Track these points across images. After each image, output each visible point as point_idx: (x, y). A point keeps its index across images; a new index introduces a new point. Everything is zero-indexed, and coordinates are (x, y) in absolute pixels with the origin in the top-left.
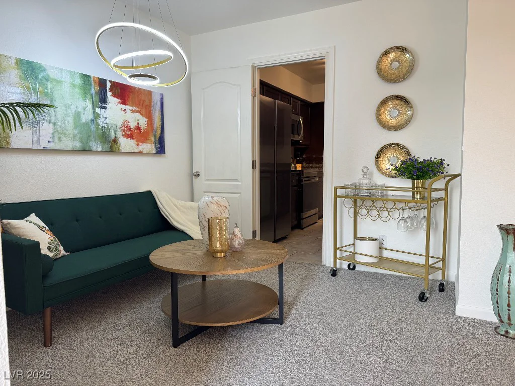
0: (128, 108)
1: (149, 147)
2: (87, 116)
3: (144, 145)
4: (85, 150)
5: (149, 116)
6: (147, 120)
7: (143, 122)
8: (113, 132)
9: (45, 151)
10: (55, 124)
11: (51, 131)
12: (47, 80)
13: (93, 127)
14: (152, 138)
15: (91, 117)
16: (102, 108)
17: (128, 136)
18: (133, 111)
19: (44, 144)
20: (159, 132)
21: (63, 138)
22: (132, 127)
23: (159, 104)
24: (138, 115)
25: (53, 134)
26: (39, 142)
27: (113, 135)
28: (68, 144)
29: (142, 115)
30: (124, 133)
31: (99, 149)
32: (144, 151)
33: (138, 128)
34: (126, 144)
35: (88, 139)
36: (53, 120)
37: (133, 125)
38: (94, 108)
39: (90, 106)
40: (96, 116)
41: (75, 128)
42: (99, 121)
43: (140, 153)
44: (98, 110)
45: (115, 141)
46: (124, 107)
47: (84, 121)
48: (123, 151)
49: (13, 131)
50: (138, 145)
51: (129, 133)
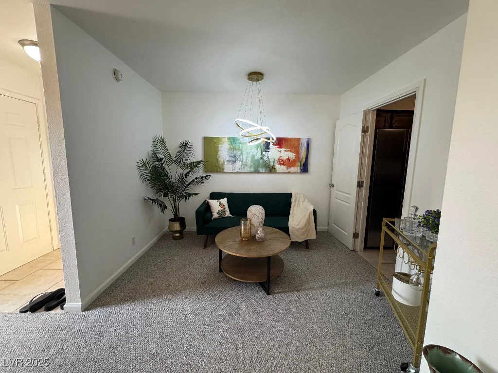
0: (283, 150)
1: (297, 169)
2: (258, 156)
3: (292, 168)
4: (256, 172)
5: (297, 152)
6: (295, 155)
7: (292, 156)
8: (272, 162)
9: (238, 173)
10: (242, 161)
11: (240, 164)
12: (240, 143)
13: (261, 161)
14: (298, 164)
15: (260, 157)
16: (266, 151)
17: (281, 164)
18: (286, 151)
19: (237, 170)
20: (304, 160)
21: (246, 167)
23: (305, 145)
24: (289, 153)
25: (241, 166)
26: (235, 170)
27: (272, 164)
28: (247, 169)
29: (292, 152)
30: (279, 163)
31: (264, 171)
32: (292, 172)
33: (289, 159)
34: (279, 168)
35: (258, 167)
36: (241, 160)
37: (285, 158)
38: (262, 152)
39: (260, 152)
40: (263, 156)
41: (252, 162)
42: (264, 158)
43: (289, 173)
44: (264, 153)
45: (273, 167)
46: (280, 149)
47: (256, 159)
48: (277, 172)
49: (225, 166)
50: (288, 168)
51: (282, 162)
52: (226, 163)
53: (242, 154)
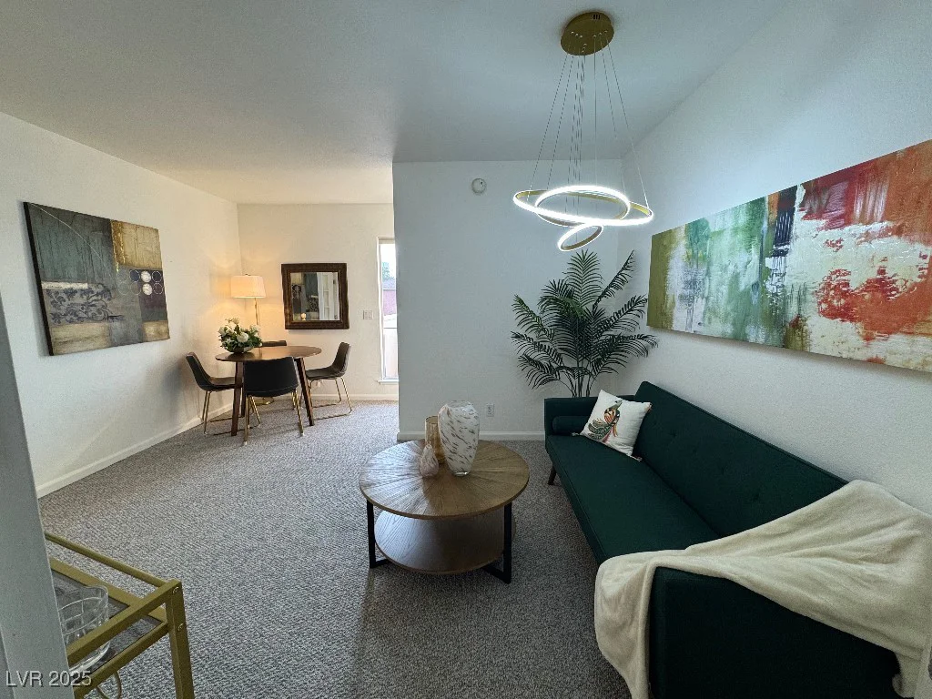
0: (852, 232)
2: (750, 277)
3: (898, 340)
4: (739, 339)
6: (928, 252)
7: (904, 263)
8: (795, 302)
10: (707, 299)
11: (703, 309)
12: (708, 238)
13: (755, 300)
15: (754, 279)
16: (777, 254)
17: (832, 313)
18: (869, 237)
19: (695, 328)
21: (714, 320)
22: (853, 286)
24: (886, 245)
25: (704, 313)
26: (691, 324)
27: (792, 311)
28: (718, 328)
30: (824, 306)
31: (761, 340)
32: (895, 360)
33: (882, 285)
34: (823, 331)
35: (744, 323)
37: (859, 278)
38: (762, 260)
39: (755, 257)
40: (764, 273)
41: (729, 301)
42: (768, 284)
43: (876, 363)
44: (769, 262)
45: (798, 324)
46: (835, 234)
47: (742, 287)
48: (814, 350)
50: (868, 338)
51: (841, 304)
53: (708, 273)
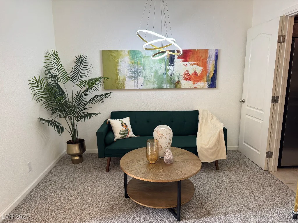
0: (188, 63)
1: (204, 84)
2: (162, 71)
3: (199, 83)
4: (160, 88)
5: (205, 66)
6: (202, 68)
7: (199, 70)
8: (177, 77)
9: (140, 89)
11: (143, 80)
12: (142, 57)
13: (165, 77)
14: (205, 79)
15: (164, 71)
16: (171, 66)
17: (186, 79)
18: (192, 65)
19: (139, 87)
20: (212, 75)
21: (148, 83)
22: (190, 74)
23: (214, 57)
24: (195, 66)
25: (144, 82)
26: (137, 86)
27: (176, 80)
28: (151, 86)
29: (199, 66)
30: (184, 78)
31: (168, 87)
32: (198, 87)
33: (195, 74)
34: (184, 83)
35: (162, 83)
36: (144, 76)
37: (191, 72)
38: (166, 67)
39: (163, 66)
40: (167, 70)
41: (155, 78)
42: (169, 73)
43: (196, 88)
44: (168, 67)
45: (178, 82)
46: (185, 63)
47: (160, 74)
48: (183, 88)
49: (126, 82)
50: (194, 84)
51: (188, 77)
52: (127, 79)
53: (144, 69)
